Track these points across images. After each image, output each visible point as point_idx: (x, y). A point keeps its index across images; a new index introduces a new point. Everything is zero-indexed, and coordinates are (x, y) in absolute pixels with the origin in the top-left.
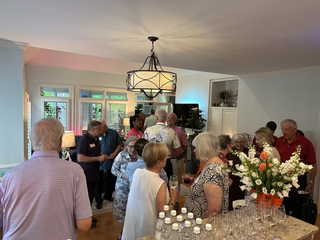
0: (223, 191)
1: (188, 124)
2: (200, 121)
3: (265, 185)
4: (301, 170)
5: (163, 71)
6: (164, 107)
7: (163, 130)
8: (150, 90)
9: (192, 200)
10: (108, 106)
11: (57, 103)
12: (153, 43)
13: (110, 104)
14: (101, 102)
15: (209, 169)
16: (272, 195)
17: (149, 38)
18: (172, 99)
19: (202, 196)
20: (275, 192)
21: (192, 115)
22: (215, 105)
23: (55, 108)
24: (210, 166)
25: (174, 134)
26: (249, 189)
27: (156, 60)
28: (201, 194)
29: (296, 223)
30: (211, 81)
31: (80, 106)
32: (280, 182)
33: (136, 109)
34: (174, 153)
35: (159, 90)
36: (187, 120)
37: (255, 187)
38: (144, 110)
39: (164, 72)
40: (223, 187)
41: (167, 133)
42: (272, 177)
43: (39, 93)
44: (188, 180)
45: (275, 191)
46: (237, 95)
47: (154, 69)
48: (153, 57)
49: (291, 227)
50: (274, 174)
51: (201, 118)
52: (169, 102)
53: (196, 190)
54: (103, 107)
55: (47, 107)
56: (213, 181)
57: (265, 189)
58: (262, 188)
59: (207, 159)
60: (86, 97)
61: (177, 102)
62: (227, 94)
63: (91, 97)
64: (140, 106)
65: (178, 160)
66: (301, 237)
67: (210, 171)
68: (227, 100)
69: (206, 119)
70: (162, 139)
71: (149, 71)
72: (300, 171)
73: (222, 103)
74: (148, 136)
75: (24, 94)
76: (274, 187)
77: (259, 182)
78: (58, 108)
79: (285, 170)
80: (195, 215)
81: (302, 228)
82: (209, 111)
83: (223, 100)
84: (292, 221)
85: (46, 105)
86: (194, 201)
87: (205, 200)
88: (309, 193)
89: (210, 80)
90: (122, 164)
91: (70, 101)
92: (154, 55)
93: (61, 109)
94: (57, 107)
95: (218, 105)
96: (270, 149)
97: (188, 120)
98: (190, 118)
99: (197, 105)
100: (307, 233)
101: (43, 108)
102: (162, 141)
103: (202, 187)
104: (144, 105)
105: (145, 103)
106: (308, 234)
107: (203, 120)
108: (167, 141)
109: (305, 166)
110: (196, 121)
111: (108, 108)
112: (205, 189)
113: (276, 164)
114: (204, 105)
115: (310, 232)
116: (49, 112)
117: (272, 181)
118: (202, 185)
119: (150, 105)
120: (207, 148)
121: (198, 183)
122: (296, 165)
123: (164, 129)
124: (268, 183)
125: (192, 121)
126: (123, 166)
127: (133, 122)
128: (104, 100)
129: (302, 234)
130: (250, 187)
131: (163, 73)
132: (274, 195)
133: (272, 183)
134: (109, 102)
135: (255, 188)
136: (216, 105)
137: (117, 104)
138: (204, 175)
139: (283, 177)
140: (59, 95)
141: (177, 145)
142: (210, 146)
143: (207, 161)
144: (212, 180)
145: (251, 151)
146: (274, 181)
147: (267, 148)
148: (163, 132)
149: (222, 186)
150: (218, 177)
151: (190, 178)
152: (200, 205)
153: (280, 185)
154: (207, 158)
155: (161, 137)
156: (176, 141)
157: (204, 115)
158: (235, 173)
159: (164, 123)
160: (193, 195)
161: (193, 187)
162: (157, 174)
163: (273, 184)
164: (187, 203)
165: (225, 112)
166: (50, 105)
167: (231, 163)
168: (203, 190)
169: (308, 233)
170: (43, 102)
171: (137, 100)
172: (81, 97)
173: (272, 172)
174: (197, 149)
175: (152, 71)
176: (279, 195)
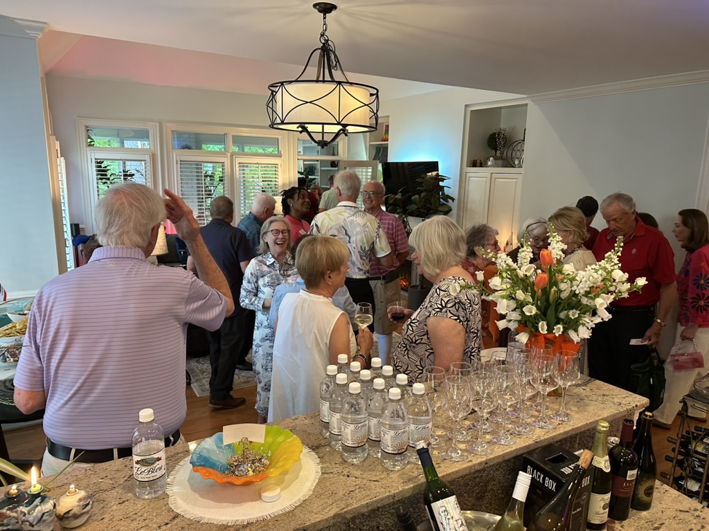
0: (466, 332)
1: (414, 207)
2: (441, 200)
3: (545, 317)
4: (614, 284)
5: (348, 83)
6: (364, 170)
7: (352, 218)
8: (321, 126)
9: (405, 351)
10: (238, 169)
11: (124, 163)
12: (324, 18)
13: (242, 165)
14: (222, 160)
15: (439, 289)
16: (557, 335)
17: (315, 6)
18: (380, 152)
19: (424, 343)
20: (562, 330)
21: (422, 186)
22: (474, 164)
23: (120, 174)
24: (441, 284)
25: (376, 226)
26: (513, 326)
27: (333, 57)
28: (422, 339)
29: (606, 393)
30: (468, 109)
31: (176, 169)
32: (574, 310)
33: (301, 176)
34: (379, 269)
35: (340, 127)
36: (413, 198)
37: (526, 322)
38: (319, 177)
39: (352, 84)
40: (467, 324)
41: (359, 225)
42: (560, 301)
43: (83, 140)
44: (400, 314)
45: (564, 328)
46: (524, 140)
47: (328, 78)
48: (326, 50)
49: (595, 398)
50: (564, 295)
51: (443, 194)
52: (374, 159)
53: (413, 331)
54: (226, 170)
55: (102, 173)
56: (446, 312)
57: (543, 325)
58: (538, 324)
59: (438, 271)
60: (190, 148)
61: (392, 158)
62: (503, 138)
63: (199, 148)
64: (310, 170)
65: (387, 283)
66: (609, 414)
67: (442, 293)
68: (502, 153)
69: (455, 196)
70: (350, 238)
71: (317, 81)
72: (612, 286)
73: (491, 159)
74: (319, 231)
75: (48, 140)
76: (563, 320)
77: (531, 310)
78: (128, 173)
79: (583, 286)
80: (410, 379)
81: (616, 400)
82: (462, 179)
83: (494, 151)
84: (599, 389)
85: (100, 167)
86: (410, 353)
87: (431, 351)
88: (650, 342)
89: (466, 106)
90: (262, 277)
91: (153, 157)
92: (329, 45)
93: (134, 175)
94: (124, 171)
95: (481, 163)
96: (562, 247)
97: (415, 199)
98: (419, 193)
99: (434, 166)
100: (623, 409)
101: (95, 173)
102: (349, 242)
103: (425, 325)
104: (318, 167)
105: (322, 161)
106: (625, 411)
107: (447, 197)
108: (362, 241)
109: (622, 276)
110: (432, 200)
111: (238, 173)
112: (430, 328)
113: (568, 274)
114: (449, 165)
115: (628, 407)
116: (108, 182)
117: (560, 309)
118: (424, 322)
119: (332, 166)
120: (439, 248)
121: (418, 319)
122: (604, 274)
123: (353, 215)
124: (551, 312)
125: (423, 200)
126: (264, 281)
127: (289, 200)
128: (229, 155)
129: (613, 410)
130: (515, 321)
131: (347, 87)
132: (559, 335)
133: (560, 312)
134: (238, 160)
135: (527, 324)
136: (478, 164)
137: (257, 164)
138: (430, 302)
139: (580, 301)
140: (128, 144)
141: (383, 249)
142: (444, 245)
143: (438, 275)
144: (444, 310)
145: (523, 251)
146: (562, 310)
147: (555, 244)
148: (352, 221)
149: (465, 323)
150: (457, 305)
151: (403, 311)
152: (421, 359)
153: (573, 316)
154: (439, 268)
155: (347, 234)
156: (380, 241)
157: (450, 186)
158: (488, 295)
159: (355, 202)
160: (407, 342)
161: (408, 325)
162: (327, 300)
163: (562, 315)
164: (395, 357)
165: (497, 180)
166: (108, 168)
167: (480, 276)
168: (427, 331)
169: (625, 409)
170: (94, 161)
171: (304, 154)
172: (178, 148)
173: (560, 291)
174: (418, 251)
175: (324, 81)
176: (571, 336)
